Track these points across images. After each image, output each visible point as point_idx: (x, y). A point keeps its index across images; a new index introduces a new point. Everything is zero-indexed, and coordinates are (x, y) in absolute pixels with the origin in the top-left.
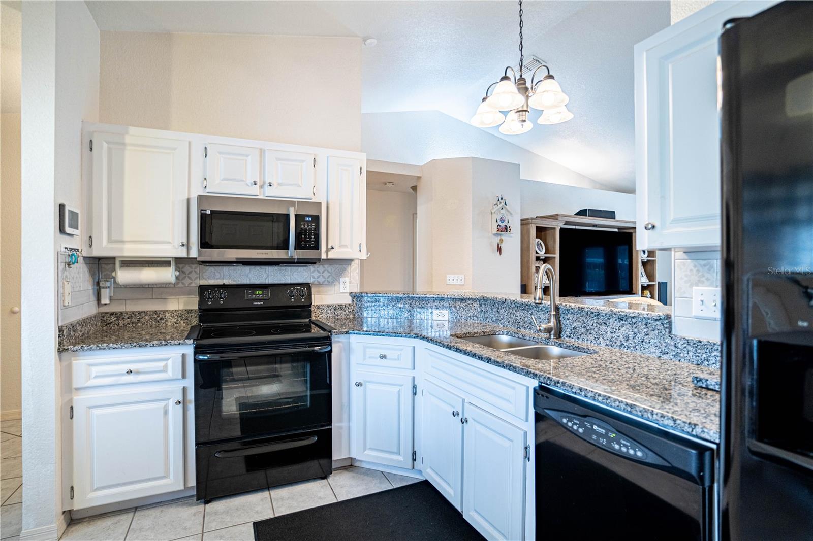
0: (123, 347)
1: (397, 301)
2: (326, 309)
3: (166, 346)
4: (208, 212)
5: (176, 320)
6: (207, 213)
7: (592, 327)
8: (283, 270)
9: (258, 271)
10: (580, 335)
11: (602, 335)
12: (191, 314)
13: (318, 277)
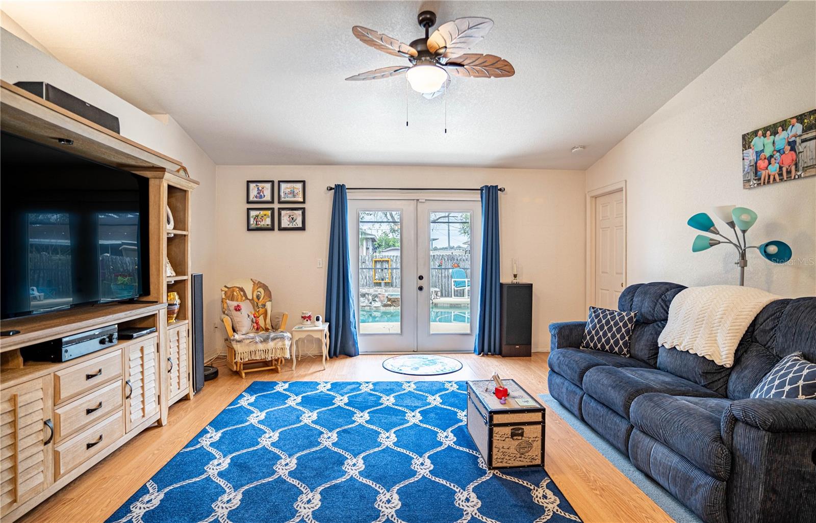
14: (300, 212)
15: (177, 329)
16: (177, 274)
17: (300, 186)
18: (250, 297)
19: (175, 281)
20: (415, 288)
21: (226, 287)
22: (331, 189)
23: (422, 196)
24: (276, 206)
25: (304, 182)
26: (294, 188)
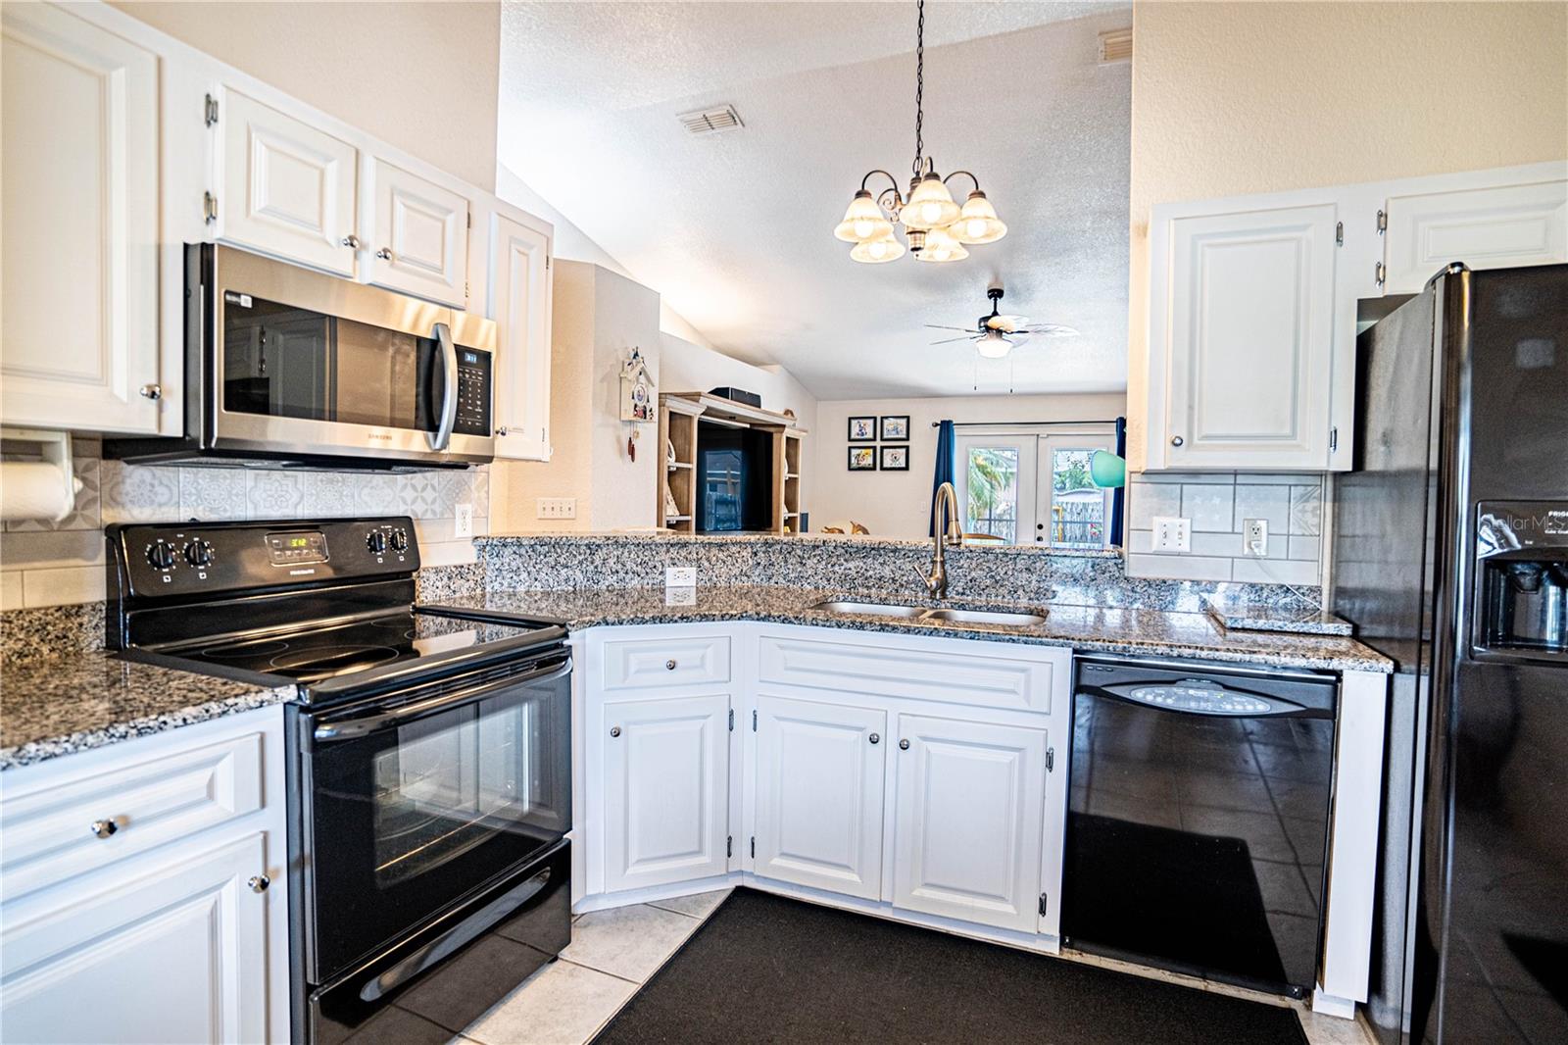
0: (82, 748)
1: (588, 551)
2: (433, 577)
3: (225, 719)
4: (246, 302)
5: (20, 645)
6: (243, 304)
7: (1005, 577)
8: (338, 482)
9: (277, 484)
10: (983, 590)
11: (1022, 586)
12: (79, 620)
13: (414, 501)
14: (904, 450)
16: (790, 512)
17: (904, 421)
19: (789, 517)
20: (1033, 538)
21: (825, 527)
22: (937, 425)
23: (1043, 430)
24: (878, 444)
25: (908, 418)
26: (897, 424)
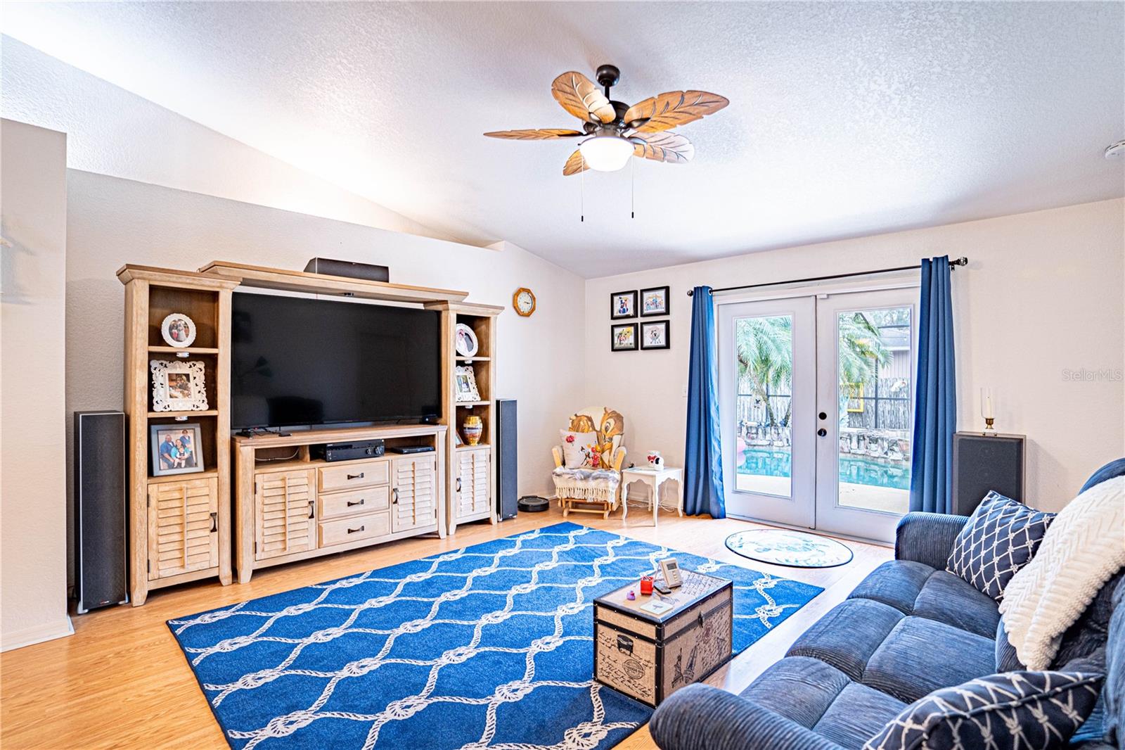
15: (472, 452)
17: (664, 293)
18: (598, 428)
19: (473, 406)
20: (813, 432)
21: (576, 415)
22: (691, 293)
23: (822, 289)
24: (639, 320)
25: (667, 289)
26: (656, 296)
